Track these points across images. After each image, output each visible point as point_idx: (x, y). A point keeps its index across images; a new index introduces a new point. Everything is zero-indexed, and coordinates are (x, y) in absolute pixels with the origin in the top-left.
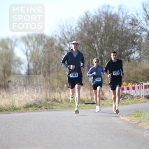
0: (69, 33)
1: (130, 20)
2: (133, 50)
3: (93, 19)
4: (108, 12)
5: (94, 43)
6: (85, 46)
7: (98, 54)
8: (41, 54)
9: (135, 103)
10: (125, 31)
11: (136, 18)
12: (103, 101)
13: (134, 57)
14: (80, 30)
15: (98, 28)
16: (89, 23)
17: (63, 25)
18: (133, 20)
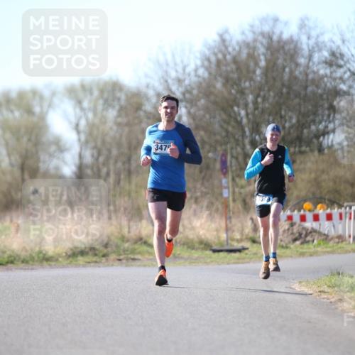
0: (180, 81)
1: (326, 54)
2: (331, 126)
3: (237, 48)
4: (273, 33)
5: (238, 106)
6: (217, 112)
7: (248, 133)
8: (111, 128)
9: (333, 252)
10: (313, 80)
11: (340, 50)
12: (255, 245)
13: (332, 141)
14: (206, 75)
15: (248, 71)
16: (228, 57)
17: (166, 61)
18: (333, 54)
